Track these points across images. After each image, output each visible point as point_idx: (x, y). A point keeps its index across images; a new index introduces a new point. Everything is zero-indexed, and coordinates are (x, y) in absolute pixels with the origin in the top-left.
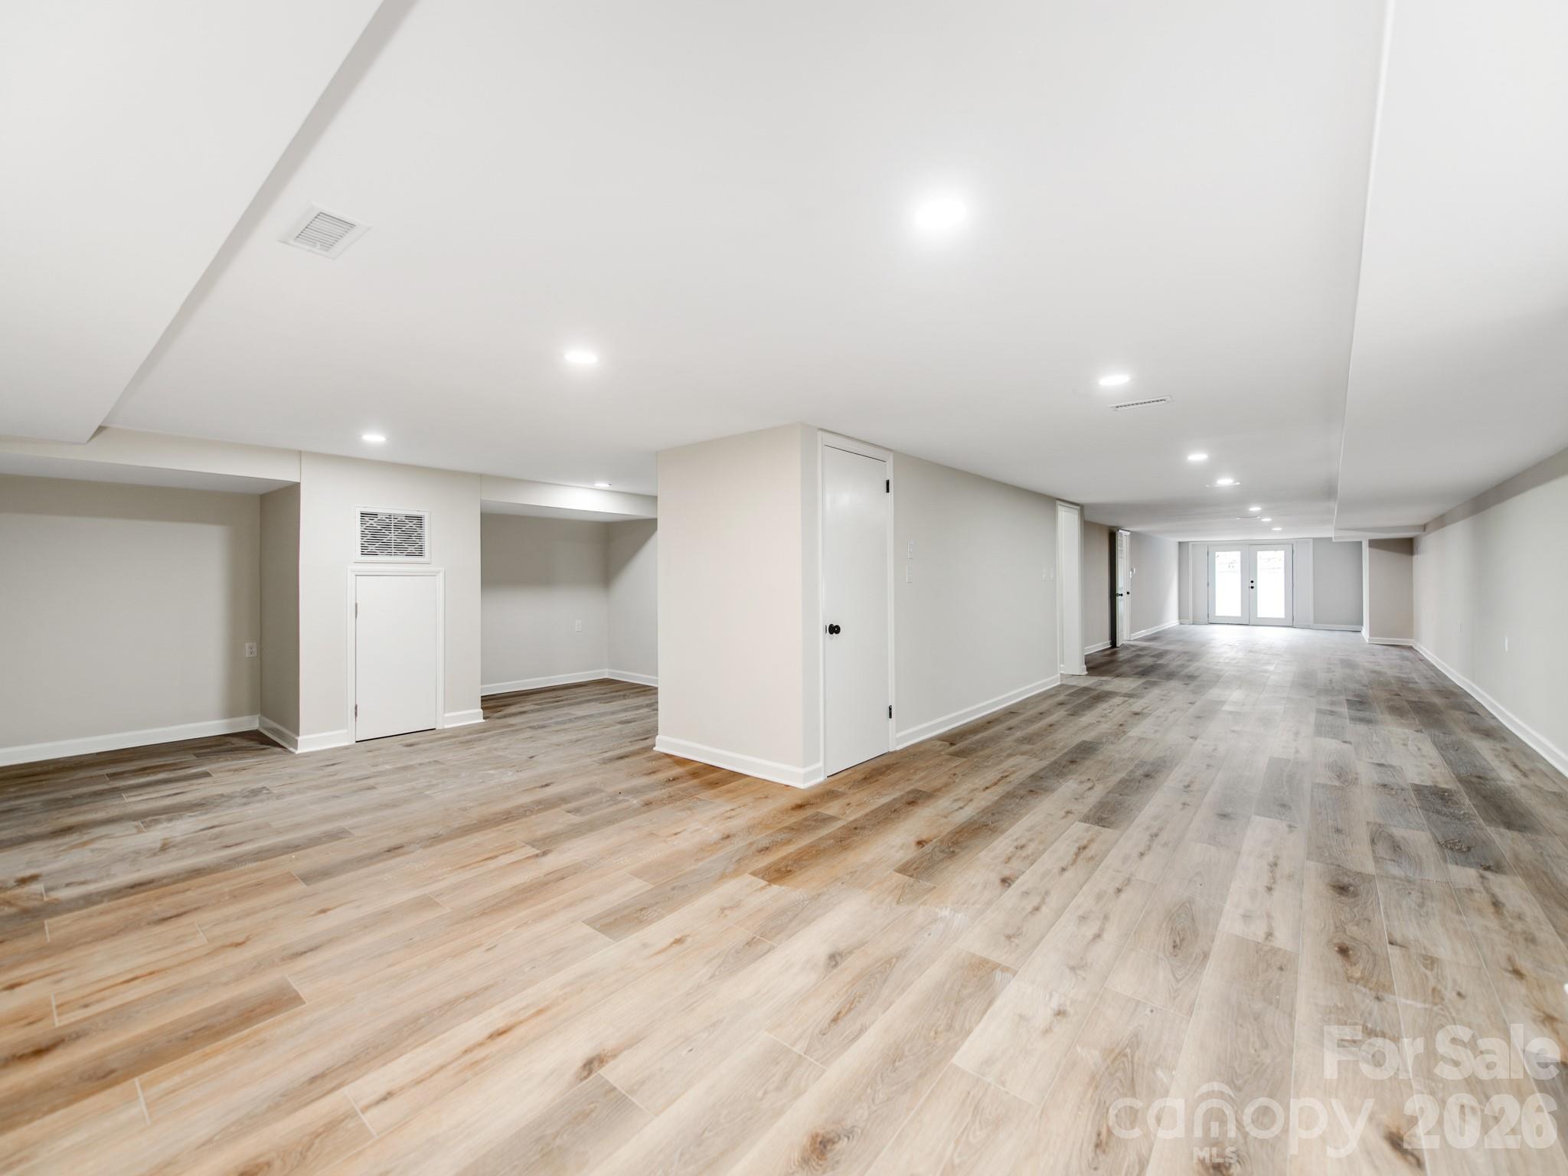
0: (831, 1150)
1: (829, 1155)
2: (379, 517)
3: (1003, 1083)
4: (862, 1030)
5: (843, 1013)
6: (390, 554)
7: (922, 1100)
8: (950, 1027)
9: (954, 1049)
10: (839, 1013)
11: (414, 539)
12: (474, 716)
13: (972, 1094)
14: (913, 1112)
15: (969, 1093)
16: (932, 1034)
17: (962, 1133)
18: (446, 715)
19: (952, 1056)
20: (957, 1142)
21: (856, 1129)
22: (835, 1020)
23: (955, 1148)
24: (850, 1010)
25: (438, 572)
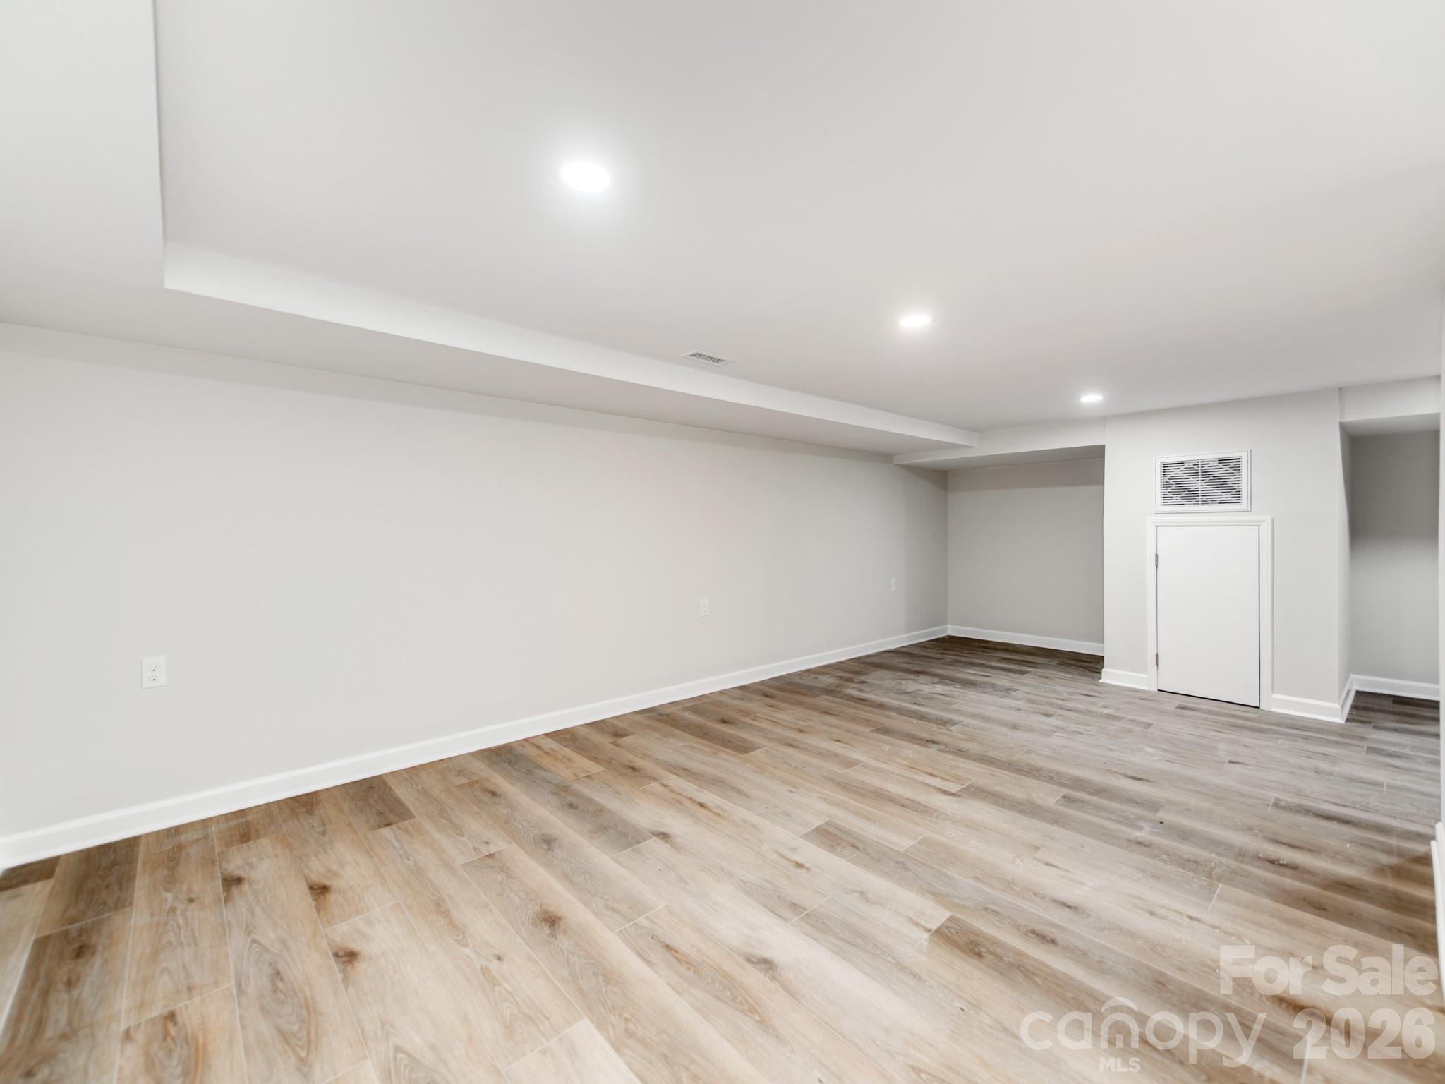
0: (546, 925)
1: (543, 923)
2: (1186, 465)
3: (544, 1052)
4: (648, 962)
5: (677, 955)
6: (1197, 503)
7: (556, 982)
8: (631, 1034)
9: (601, 1026)
10: (676, 951)
11: (1230, 484)
12: (1334, 712)
13: (546, 1022)
14: (550, 975)
15: (548, 1019)
16: (627, 1015)
17: (515, 1000)
18: (1275, 696)
19: (592, 1022)
20: (511, 994)
21: (554, 939)
22: (668, 947)
23: (507, 991)
24: (679, 960)
25: (1264, 521)
